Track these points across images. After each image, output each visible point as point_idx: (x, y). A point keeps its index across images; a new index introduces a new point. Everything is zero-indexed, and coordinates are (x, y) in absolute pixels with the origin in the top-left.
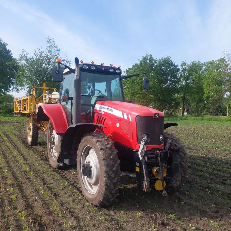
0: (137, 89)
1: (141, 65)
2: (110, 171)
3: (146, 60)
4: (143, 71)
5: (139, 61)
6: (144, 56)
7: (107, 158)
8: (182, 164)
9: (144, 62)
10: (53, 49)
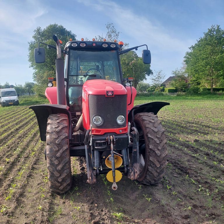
0: (201, 65)
1: (206, 39)
2: (53, 157)
3: (212, 33)
4: (208, 45)
5: (204, 34)
6: (210, 29)
7: (50, 143)
8: (155, 153)
9: (210, 35)
10: (113, 35)
